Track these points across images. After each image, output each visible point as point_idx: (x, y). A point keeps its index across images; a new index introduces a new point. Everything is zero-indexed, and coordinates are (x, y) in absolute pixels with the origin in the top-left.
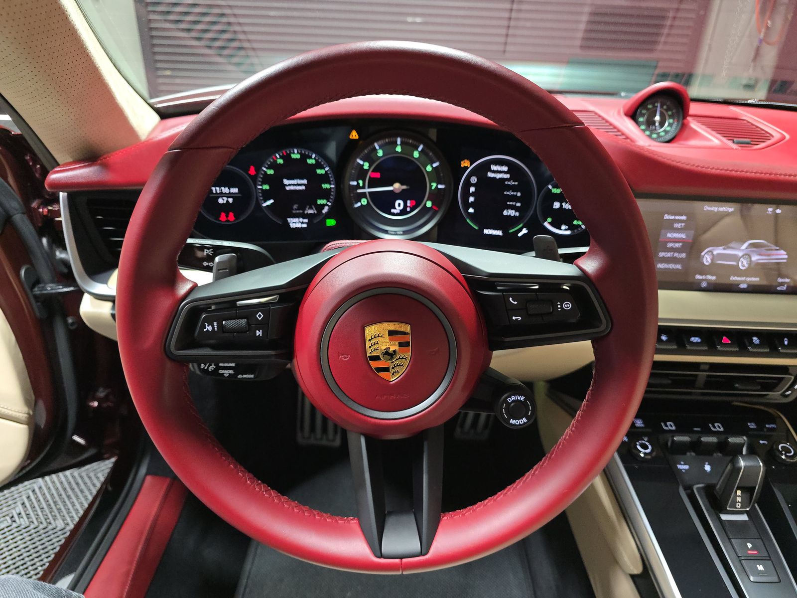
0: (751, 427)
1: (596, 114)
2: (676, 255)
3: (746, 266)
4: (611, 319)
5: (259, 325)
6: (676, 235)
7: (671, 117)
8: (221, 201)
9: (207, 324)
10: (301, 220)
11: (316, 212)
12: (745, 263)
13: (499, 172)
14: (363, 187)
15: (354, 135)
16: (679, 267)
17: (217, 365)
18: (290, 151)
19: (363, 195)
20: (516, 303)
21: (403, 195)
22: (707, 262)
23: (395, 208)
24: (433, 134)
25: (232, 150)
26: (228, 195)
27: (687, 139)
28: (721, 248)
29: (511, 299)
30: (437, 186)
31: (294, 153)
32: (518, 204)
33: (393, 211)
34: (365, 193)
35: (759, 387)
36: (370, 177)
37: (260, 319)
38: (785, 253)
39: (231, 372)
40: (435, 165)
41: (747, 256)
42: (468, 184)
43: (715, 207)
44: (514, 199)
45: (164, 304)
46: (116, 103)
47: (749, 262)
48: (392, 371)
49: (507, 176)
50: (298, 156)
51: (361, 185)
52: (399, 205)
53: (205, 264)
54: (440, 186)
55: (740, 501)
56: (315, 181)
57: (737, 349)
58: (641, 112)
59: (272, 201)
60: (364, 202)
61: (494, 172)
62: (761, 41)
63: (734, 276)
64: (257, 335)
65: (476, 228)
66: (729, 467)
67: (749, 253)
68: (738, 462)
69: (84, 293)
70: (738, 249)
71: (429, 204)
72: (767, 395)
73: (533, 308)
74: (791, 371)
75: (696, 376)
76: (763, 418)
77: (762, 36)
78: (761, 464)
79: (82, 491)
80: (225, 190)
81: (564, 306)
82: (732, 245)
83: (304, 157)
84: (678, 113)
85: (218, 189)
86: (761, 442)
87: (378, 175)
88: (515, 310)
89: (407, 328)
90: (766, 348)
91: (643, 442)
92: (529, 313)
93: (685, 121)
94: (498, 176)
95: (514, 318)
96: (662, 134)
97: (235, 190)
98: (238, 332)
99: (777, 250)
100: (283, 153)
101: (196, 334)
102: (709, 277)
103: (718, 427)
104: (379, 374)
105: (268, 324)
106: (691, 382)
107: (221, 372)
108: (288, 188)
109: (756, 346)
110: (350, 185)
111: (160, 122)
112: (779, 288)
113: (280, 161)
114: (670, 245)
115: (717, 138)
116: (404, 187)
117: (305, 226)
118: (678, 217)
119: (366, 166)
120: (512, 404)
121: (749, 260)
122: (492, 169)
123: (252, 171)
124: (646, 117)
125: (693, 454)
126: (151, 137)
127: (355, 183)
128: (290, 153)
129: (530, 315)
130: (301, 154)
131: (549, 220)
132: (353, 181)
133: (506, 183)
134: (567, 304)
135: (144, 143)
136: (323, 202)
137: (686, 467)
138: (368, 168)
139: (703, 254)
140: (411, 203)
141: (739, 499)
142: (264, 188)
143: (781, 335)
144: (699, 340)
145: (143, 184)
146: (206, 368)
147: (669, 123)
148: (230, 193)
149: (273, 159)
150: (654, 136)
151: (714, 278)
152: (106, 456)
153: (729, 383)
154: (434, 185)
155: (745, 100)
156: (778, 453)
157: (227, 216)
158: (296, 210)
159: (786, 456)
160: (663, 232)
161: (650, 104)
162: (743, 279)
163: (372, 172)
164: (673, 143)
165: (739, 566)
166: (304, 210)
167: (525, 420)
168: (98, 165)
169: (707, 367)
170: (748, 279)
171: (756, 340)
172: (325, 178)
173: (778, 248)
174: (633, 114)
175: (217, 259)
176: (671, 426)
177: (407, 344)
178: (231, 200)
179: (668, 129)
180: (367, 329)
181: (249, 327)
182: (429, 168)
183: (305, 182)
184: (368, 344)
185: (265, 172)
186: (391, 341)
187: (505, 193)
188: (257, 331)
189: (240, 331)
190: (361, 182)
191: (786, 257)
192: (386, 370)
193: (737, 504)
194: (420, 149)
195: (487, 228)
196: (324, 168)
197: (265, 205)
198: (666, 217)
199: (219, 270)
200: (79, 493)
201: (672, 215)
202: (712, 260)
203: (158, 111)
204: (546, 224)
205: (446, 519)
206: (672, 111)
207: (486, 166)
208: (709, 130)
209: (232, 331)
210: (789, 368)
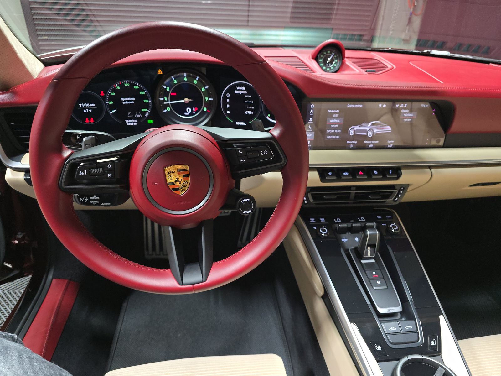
0: (379, 218)
1: (298, 58)
2: (336, 131)
3: (372, 135)
4: (287, 158)
5: (110, 171)
6: (335, 121)
7: (336, 58)
8: (85, 111)
9: (81, 172)
10: (133, 121)
11: (141, 116)
12: (371, 134)
13: (241, 90)
14: (167, 101)
15: (160, 72)
16: (338, 137)
17: (89, 198)
18: (123, 82)
19: (168, 105)
20: (242, 153)
21: (190, 105)
22: (352, 134)
23: (187, 112)
24: (204, 70)
25: (87, 79)
26: (89, 108)
27: (344, 70)
28: (358, 126)
29: (239, 151)
30: (208, 99)
31: (126, 83)
32: (253, 108)
33: (185, 114)
34: (169, 104)
35: (380, 197)
36: (171, 95)
37: (109, 168)
38: (390, 127)
39: (97, 202)
40: (206, 88)
41: (371, 130)
42: (225, 98)
43: (353, 105)
44: (250, 105)
45: (56, 162)
46: (18, 56)
47: (372, 133)
48: (181, 190)
49: (246, 92)
50: (128, 85)
51: (166, 100)
52: (189, 110)
53: (78, 143)
54: (210, 99)
55: (370, 252)
56: (139, 99)
57: (366, 177)
58: (320, 56)
59: (115, 110)
60: (168, 109)
61: (238, 90)
62: (411, 14)
63: (366, 141)
64: (109, 176)
65: (232, 122)
66: (363, 235)
67: (372, 128)
68: (366, 232)
69: (7, 168)
70: (366, 126)
71: (205, 109)
72: (386, 201)
73: (250, 154)
74: (396, 187)
75: (350, 193)
76: (384, 213)
77: (411, 10)
78: (378, 232)
79: (11, 301)
80: (88, 105)
81: (264, 153)
82: (363, 124)
83: (132, 85)
84: (339, 56)
85: (83, 104)
86: (383, 224)
87: (175, 94)
88: (242, 157)
89: (187, 167)
90: (380, 176)
91: (323, 228)
92: (249, 157)
93: (343, 60)
94: (241, 92)
95: (241, 161)
96: (332, 68)
97: (93, 105)
98: (98, 175)
99: (386, 126)
100: (119, 83)
101: (75, 177)
102: (354, 142)
103: (363, 219)
104: (174, 192)
105: (114, 170)
106: (347, 197)
107: (91, 202)
108: (124, 103)
109: (376, 175)
110: (159, 100)
111: (44, 67)
112: (389, 146)
113: (118, 88)
114: (332, 126)
115: (358, 69)
116: (190, 100)
117: (135, 124)
118: (335, 111)
119: (168, 89)
120: (244, 204)
121: (372, 132)
122: (237, 89)
123: (102, 94)
124: (323, 59)
125: (350, 233)
126: (41, 76)
127: (162, 99)
128: (124, 83)
129: (248, 158)
130: (130, 83)
131: (269, 115)
132: (161, 98)
133: (245, 96)
134: (265, 151)
135: (37, 79)
136: (146, 110)
137: (346, 240)
138: (169, 90)
139: (349, 130)
140: (195, 109)
141: (369, 251)
142: (110, 103)
143: (388, 169)
144: (348, 174)
145: (38, 102)
146: (83, 200)
147: (335, 62)
148: (90, 107)
149: (114, 86)
150: (328, 69)
151: (356, 142)
152: (26, 274)
153: (365, 196)
154: (207, 99)
155: (383, 48)
156: (390, 229)
157: (90, 120)
158: (130, 115)
159: (394, 230)
160: (328, 119)
161: (325, 52)
162: (370, 142)
163: (171, 92)
164: (339, 72)
165: (368, 282)
166: (134, 115)
167: (250, 211)
168: (10, 92)
169: (354, 188)
170: (373, 142)
171: (376, 172)
172: (145, 97)
173: (386, 125)
174: (316, 58)
175: (84, 139)
176: (339, 220)
177: (187, 176)
178: (91, 111)
179: (335, 65)
180: (166, 169)
181: (104, 172)
182: (203, 89)
183: (134, 99)
184: (167, 177)
185: (110, 94)
186: (179, 174)
187: (245, 102)
188: (109, 174)
189: (99, 174)
190: (166, 98)
191: (391, 129)
192: (178, 189)
193: (368, 254)
194: (197, 79)
195: (238, 122)
196: (144, 91)
197: (111, 113)
198: (329, 111)
199: (86, 145)
200: (9, 303)
201: (332, 110)
202: (354, 133)
203: (42, 61)
204: (268, 118)
205: (215, 264)
206: (336, 55)
207: (234, 88)
208: (355, 65)
209: (95, 175)
210: (396, 186)
